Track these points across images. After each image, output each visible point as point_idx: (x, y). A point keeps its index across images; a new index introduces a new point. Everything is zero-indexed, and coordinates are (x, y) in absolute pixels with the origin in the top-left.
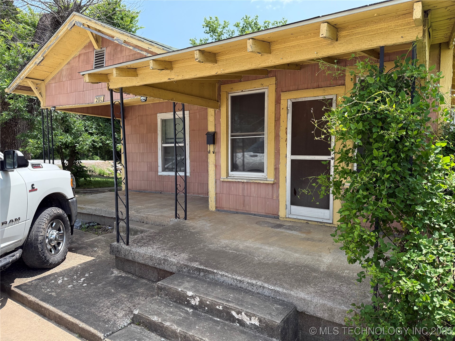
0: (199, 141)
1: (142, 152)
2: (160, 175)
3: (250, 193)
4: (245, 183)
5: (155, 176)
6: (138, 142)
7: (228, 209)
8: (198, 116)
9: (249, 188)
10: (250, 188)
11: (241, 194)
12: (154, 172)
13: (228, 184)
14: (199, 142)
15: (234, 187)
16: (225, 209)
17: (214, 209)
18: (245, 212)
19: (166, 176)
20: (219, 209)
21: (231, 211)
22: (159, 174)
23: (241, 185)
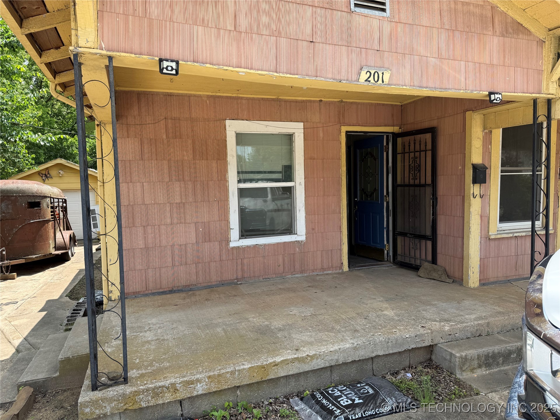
0: (324, 178)
1: (178, 201)
2: (233, 248)
3: (525, 251)
4: (518, 238)
5: (221, 250)
6: (167, 180)
7: (495, 280)
8: (321, 135)
9: (523, 242)
10: (525, 244)
11: (513, 254)
12: (217, 243)
13: (496, 242)
14: (324, 181)
15: (504, 245)
16: (492, 280)
17: (477, 284)
18: (517, 277)
19: (248, 247)
20: (484, 283)
21: (501, 281)
22: (232, 245)
23: (513, 241)
